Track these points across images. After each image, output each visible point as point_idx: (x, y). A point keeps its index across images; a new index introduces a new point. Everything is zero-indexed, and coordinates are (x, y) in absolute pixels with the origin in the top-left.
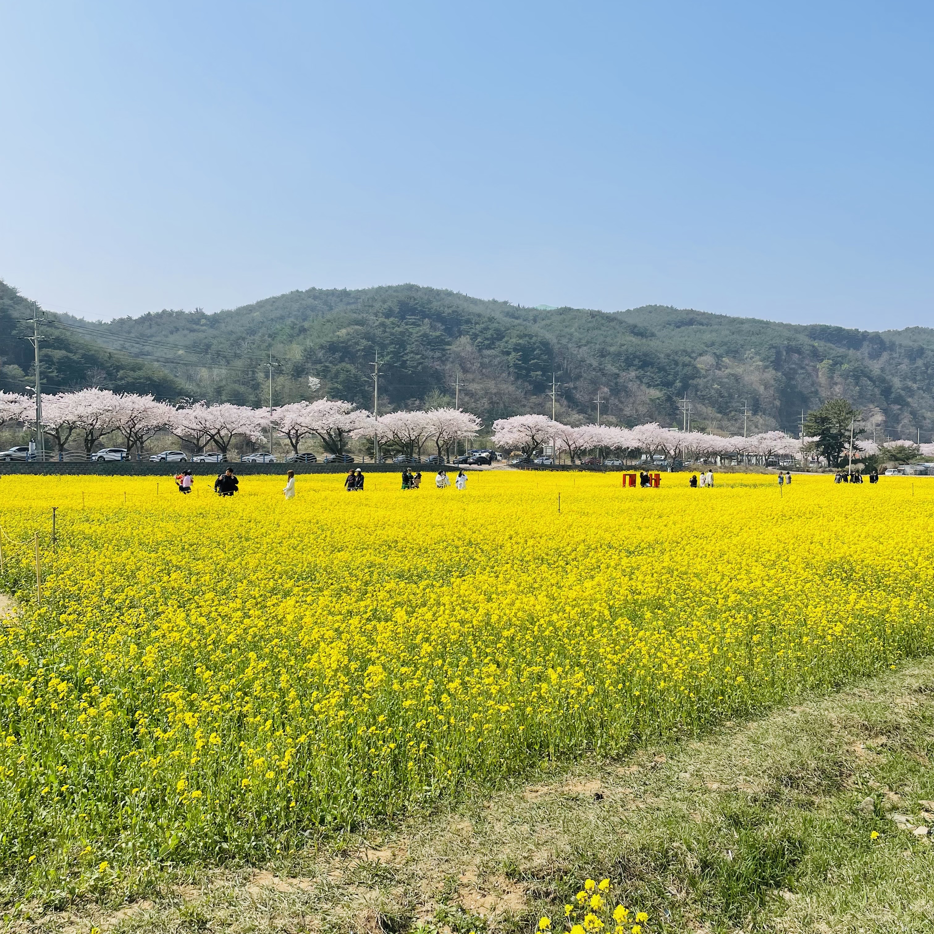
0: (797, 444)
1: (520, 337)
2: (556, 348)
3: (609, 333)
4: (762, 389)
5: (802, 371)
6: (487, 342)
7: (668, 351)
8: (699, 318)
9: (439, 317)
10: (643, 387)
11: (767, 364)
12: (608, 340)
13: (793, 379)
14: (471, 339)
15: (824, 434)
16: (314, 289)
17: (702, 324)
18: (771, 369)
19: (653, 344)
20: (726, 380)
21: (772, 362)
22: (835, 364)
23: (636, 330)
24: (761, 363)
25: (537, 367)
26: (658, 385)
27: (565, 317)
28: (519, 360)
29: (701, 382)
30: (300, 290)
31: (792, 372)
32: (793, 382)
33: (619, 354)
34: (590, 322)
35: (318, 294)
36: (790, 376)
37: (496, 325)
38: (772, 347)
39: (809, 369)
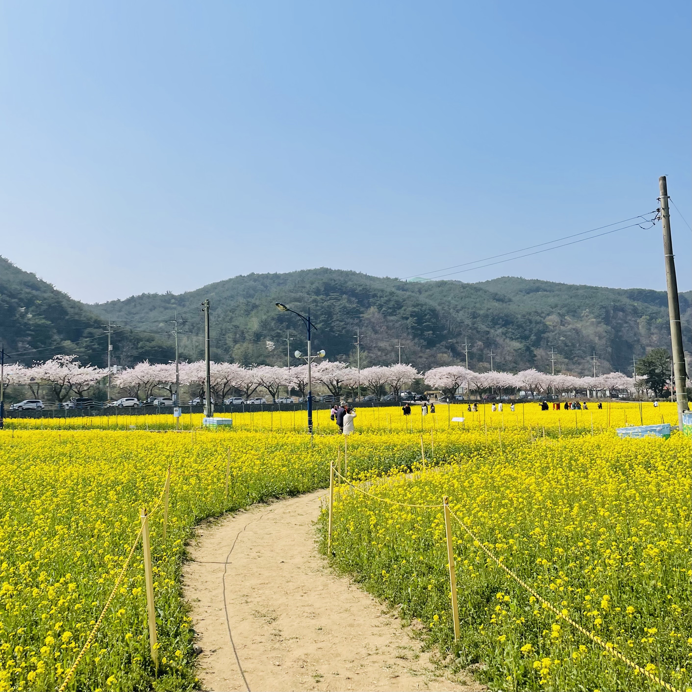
0: (631, 381)
1: (414, 306)
2: (441, 313)
3: (478, 300)
4: (596, 340)
5: (626, 325)
6: (390, 311)
7: (524, 313)
8: (543, 286)
9: (352, 293)
10: (508, 340)
11: (600, 320)
12: (478, 305)
13: (620, 331)
14: (378, 309)
15: (651, 373)
16: (253, 274)
17: (545, 290)
18: (602, 324)
19: (512, 308)
20: (569, 333)
21: (603, 319)
22: (651, 319)
23: (497, 297)
24: (594, 320)
25: (429, 328)
26: (518, 338)
27: (443, 289)
28: (415, 323)
29: (550, 335)
30: (243, 275)
31: (618, 326)
32: (620, 334)
33: (487, 316)
34: (462, 292)
35: (256, 278)
36: (617, 329)
37: (395, 298)
38: (602, 307)
39: (632, 323)
